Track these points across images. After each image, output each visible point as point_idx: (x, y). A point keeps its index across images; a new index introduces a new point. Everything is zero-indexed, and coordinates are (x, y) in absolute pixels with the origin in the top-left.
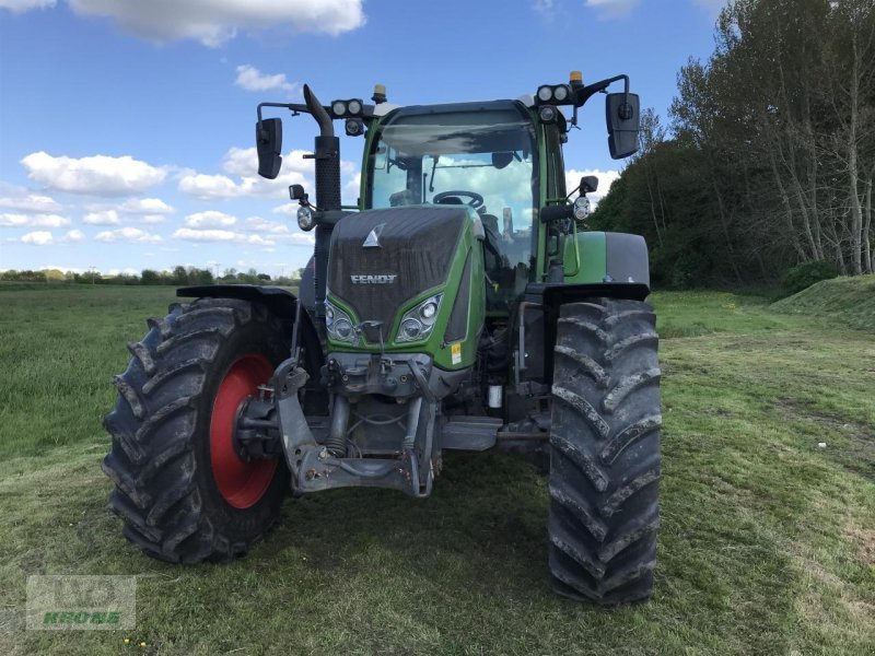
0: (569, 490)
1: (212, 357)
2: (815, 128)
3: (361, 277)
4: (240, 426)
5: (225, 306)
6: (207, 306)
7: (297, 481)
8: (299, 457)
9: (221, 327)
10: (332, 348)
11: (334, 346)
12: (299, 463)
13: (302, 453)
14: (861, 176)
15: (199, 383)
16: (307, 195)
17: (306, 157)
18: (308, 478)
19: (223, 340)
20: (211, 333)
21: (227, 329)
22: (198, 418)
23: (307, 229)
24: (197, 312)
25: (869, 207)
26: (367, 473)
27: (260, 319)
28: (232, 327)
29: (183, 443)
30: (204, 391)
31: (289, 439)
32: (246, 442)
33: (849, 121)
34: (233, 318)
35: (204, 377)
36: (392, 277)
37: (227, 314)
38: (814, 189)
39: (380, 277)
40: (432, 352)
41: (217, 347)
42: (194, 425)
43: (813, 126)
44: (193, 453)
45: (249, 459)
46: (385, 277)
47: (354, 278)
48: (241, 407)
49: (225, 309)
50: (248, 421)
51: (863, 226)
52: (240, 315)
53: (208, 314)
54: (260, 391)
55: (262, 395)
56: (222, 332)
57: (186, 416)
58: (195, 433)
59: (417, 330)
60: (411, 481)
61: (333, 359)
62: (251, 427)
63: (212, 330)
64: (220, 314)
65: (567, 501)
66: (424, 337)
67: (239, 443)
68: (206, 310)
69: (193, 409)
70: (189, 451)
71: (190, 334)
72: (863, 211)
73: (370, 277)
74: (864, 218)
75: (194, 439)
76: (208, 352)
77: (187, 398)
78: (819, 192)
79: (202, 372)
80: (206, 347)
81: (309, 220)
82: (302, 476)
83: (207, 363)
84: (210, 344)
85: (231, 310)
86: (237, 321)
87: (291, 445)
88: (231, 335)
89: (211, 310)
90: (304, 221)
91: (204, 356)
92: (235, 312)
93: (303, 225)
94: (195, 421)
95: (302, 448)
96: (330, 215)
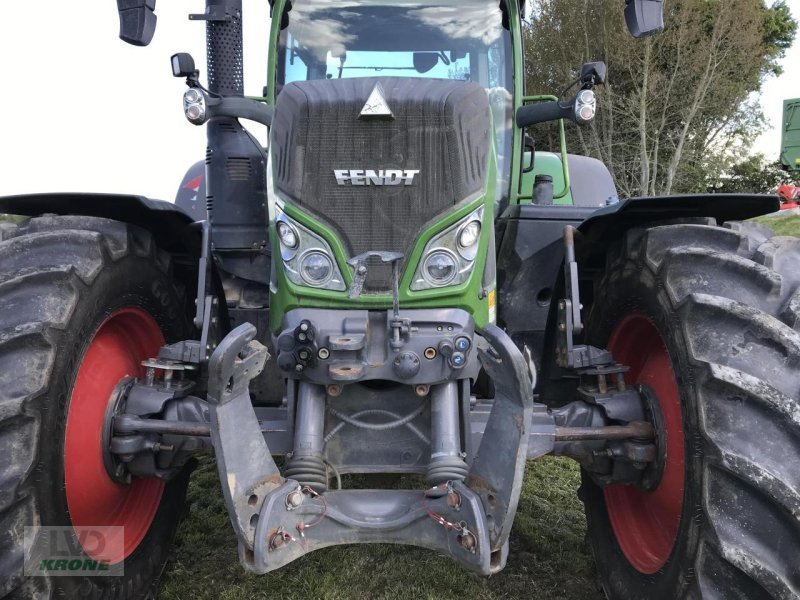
0: (754, 546)
1: (64, 319)
2: (614, 90)
3: (354, 174)
4: (116, 432)
5: (84, 228)
6: (49, 227)
7: (251, 554)
8: (254, 509)
9: (79, 263)
10: (293, 301)
11: (300, 296)
12: (255, 519)
13: (259, 502)
14: (650, 134)
15: (41, 366)
16: (198, 72)
17: (194, 17)
18: (273, 546)
19: (84, 287)
20: (60, 276)
21: (90, 268)
22: (41, 435)
23: (197, 122)
24: (30, 237)
25: (656, 162)
26: (370, 523)
27: (140, 252)
28: (98, 264)
29: (11, 490)
30: (51, 381)
31: (238, 479)
32: (127, 459)
33: (641, 86)
34: (98, 249)
35: (50, 356)
36: (411, 174)
37: (90, 242)
38: (610, 145)
39: (389, 173)
40: (472, 306)
41: (73, 299)
42: (33, 449)
43: (613, 88)
44: (33, 504)
45: (129, 480)
46: (399, 174)
47: (339, 174)
48: (114, 397)
49: (84, 233)
50: (130, 422)
51: (651, 178)
52: (110, 244)
53: (53, 241)
54: (146, 369)
55: (150, 375)
56: (81, 272)
57: (16, 434)
58: (36, 465)
59: (449, 268)
60: (476, 545)
61: (307, 322)
62: (136, 432)
63: (64, 268)
64: (75, 241)
65: (757, 568)
66: (463, 280)
67: (113, 458)
68: (49, 234)
69: (31, 420)
70: (26, 501)
71: (18, 278)
72: (651, 165)
73: (370, 174)
74: (651, 172)
75: (34, 474)
76: (55, 309)
77: (18, 401)
78: (614, 148)
79: (46, 346)
80: (52, 300)
81: (202, 108)
82: (262, 545)
83: (54, 330)
84: (60, 295)
85: (95, 234)
86: (106, 254)
87: (241, 490)
88: (96, 278)
89: (57, 233)
90: (194, 109)
91: (50, 318)
92: (102, 239)
93: (192, 115)
94: (35, 440)
95: (259, 492)
96: (230, 104)
